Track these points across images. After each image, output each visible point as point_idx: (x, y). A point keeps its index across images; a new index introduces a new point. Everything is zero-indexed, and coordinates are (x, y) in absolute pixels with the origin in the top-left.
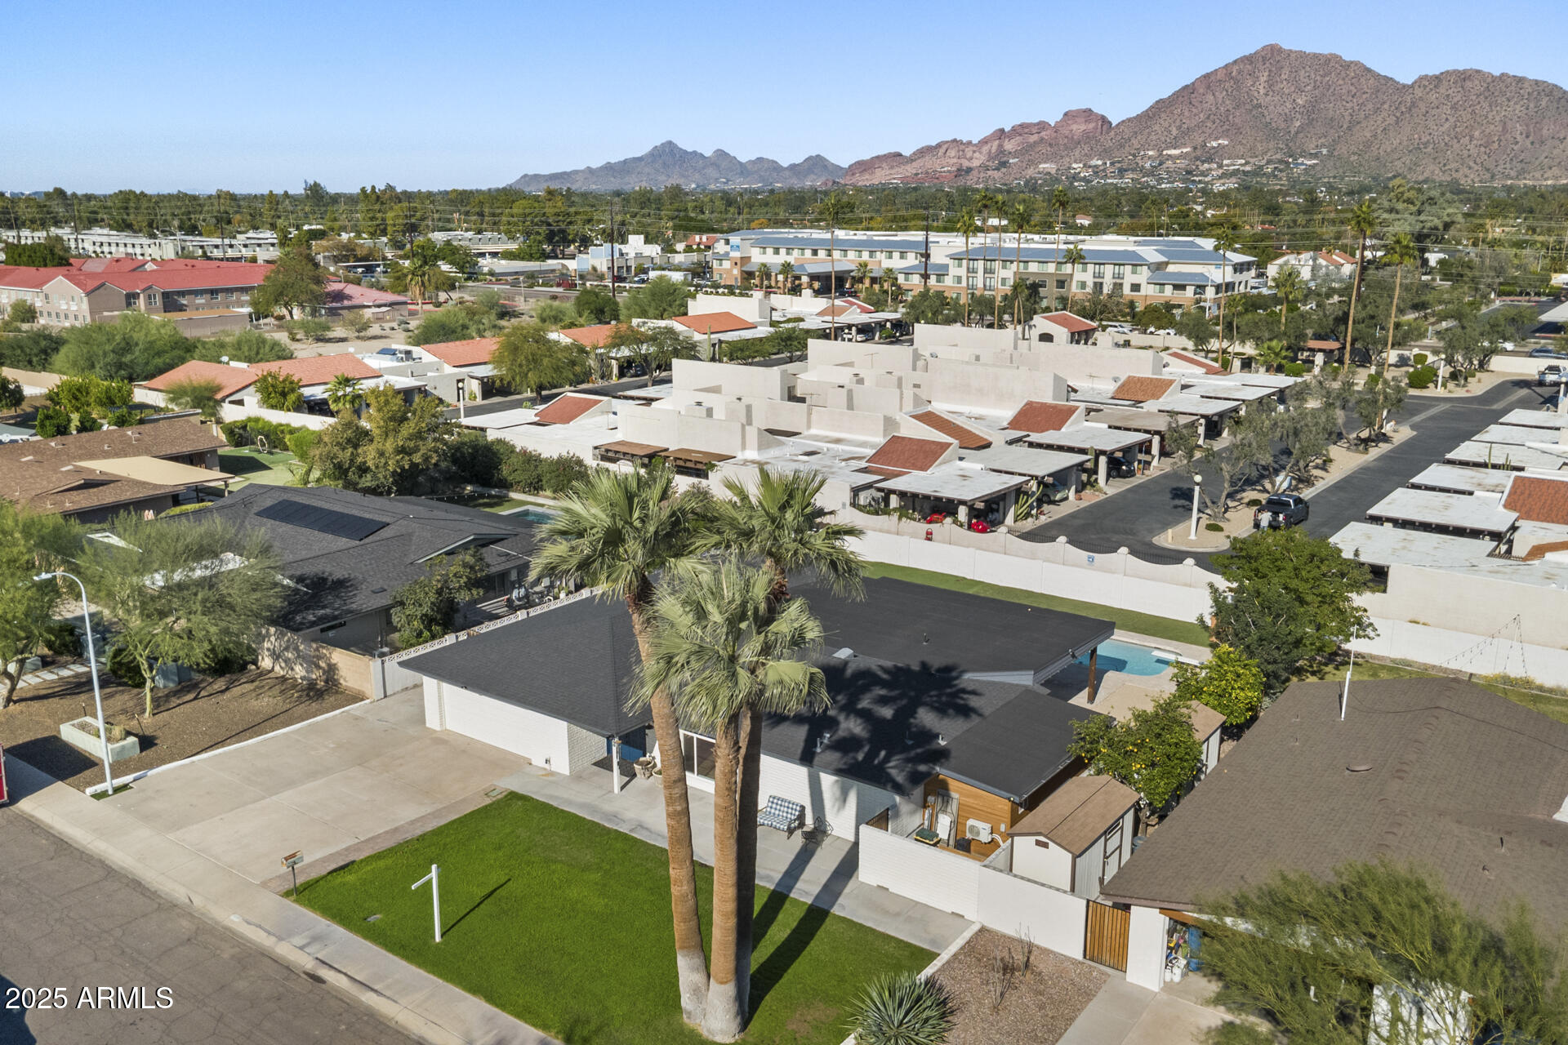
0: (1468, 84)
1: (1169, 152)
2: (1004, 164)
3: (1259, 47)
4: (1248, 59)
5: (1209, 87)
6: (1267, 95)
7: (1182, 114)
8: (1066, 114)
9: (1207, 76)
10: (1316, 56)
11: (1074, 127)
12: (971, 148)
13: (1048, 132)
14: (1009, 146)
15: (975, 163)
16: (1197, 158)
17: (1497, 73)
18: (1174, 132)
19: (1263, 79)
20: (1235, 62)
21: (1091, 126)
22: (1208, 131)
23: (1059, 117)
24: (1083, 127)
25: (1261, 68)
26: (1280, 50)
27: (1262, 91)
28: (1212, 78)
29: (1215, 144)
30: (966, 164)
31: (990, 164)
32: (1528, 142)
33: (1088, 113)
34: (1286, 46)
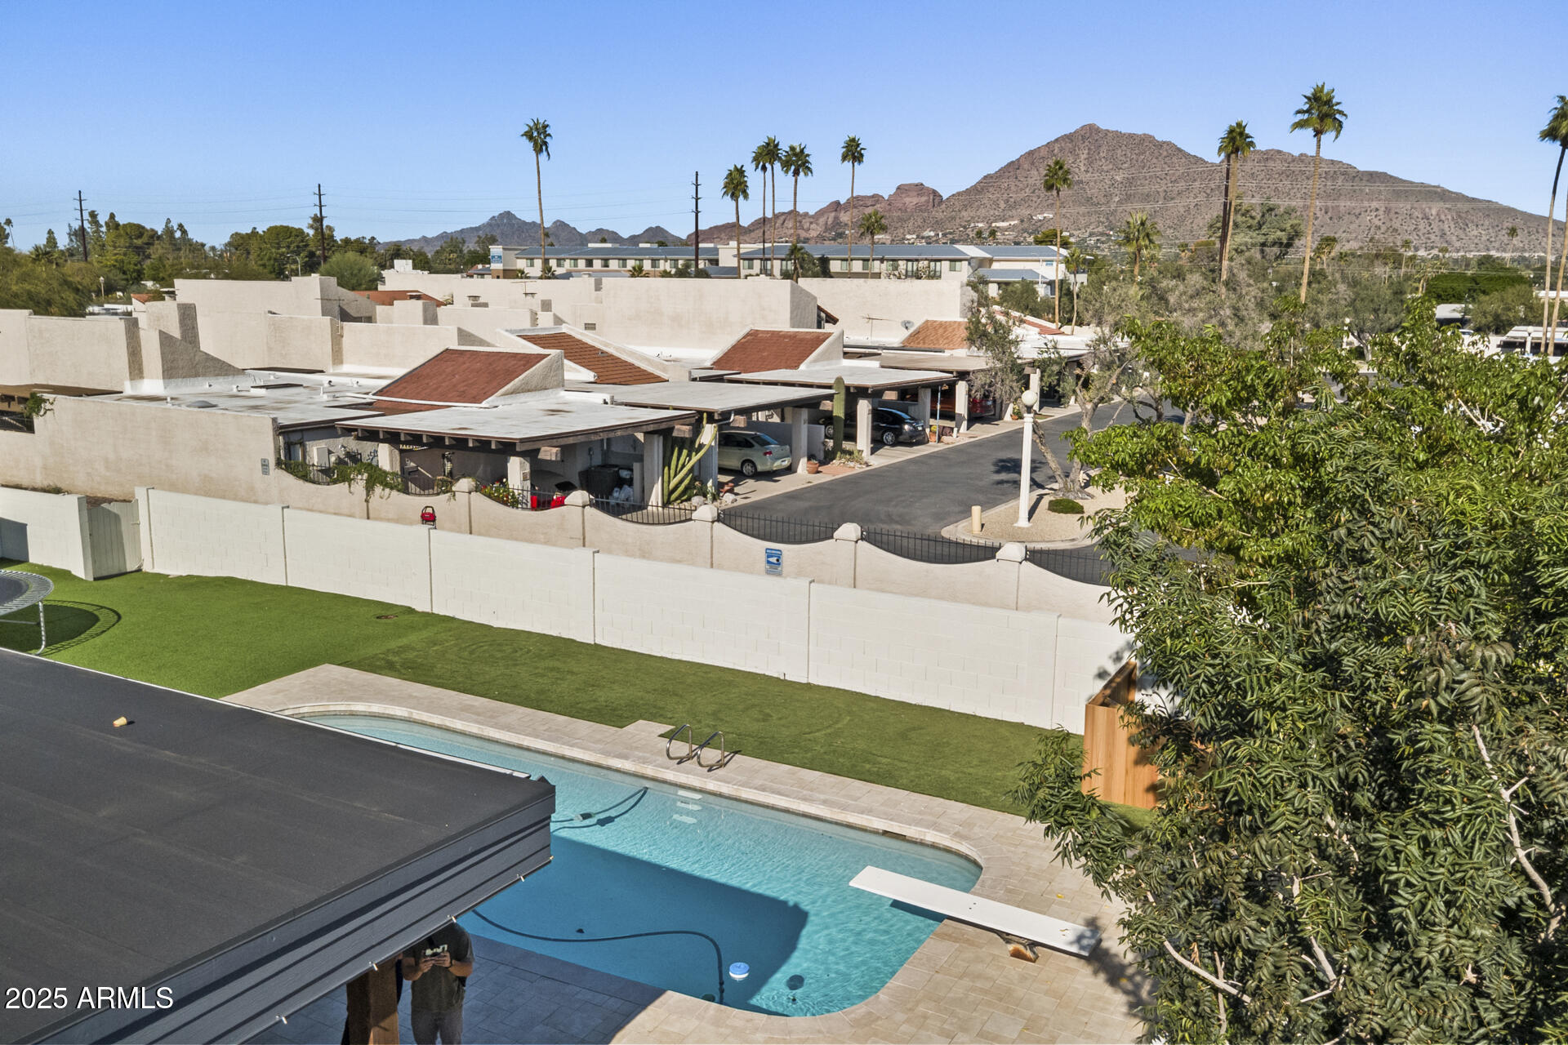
0: (1271, 164)
1: (998, 224)
2: (841, 235)
3: (1077, 126)
4: (1069, 138)
5: (1033, 163)
6: (1087, 171)
7: (1009, 188)
8: (898, 188)
9: (1031, 153)
10: (1131, 136)
11: (907, 200)
12: (808, 220)
13: (883, 205)
14: (845, 217)
15: (813, 234)
16: (1025, 230)
17: (1296, 153)
18: (1002, 205)
19: (1083, 157)
20: (1057, 140)
21: (924, 199)
22: (1034, 205)
23: (893, 191)
24: (915, 200)
25: (1082, 146)
26: (1098, 130)
27: (1083, 168)
28: (1036, 155)
29: (1040, 217)
30: (803, 234)
31: (827, 234)
32: (1327, 217)
33: (920, 188)
34: (1103, 126)
